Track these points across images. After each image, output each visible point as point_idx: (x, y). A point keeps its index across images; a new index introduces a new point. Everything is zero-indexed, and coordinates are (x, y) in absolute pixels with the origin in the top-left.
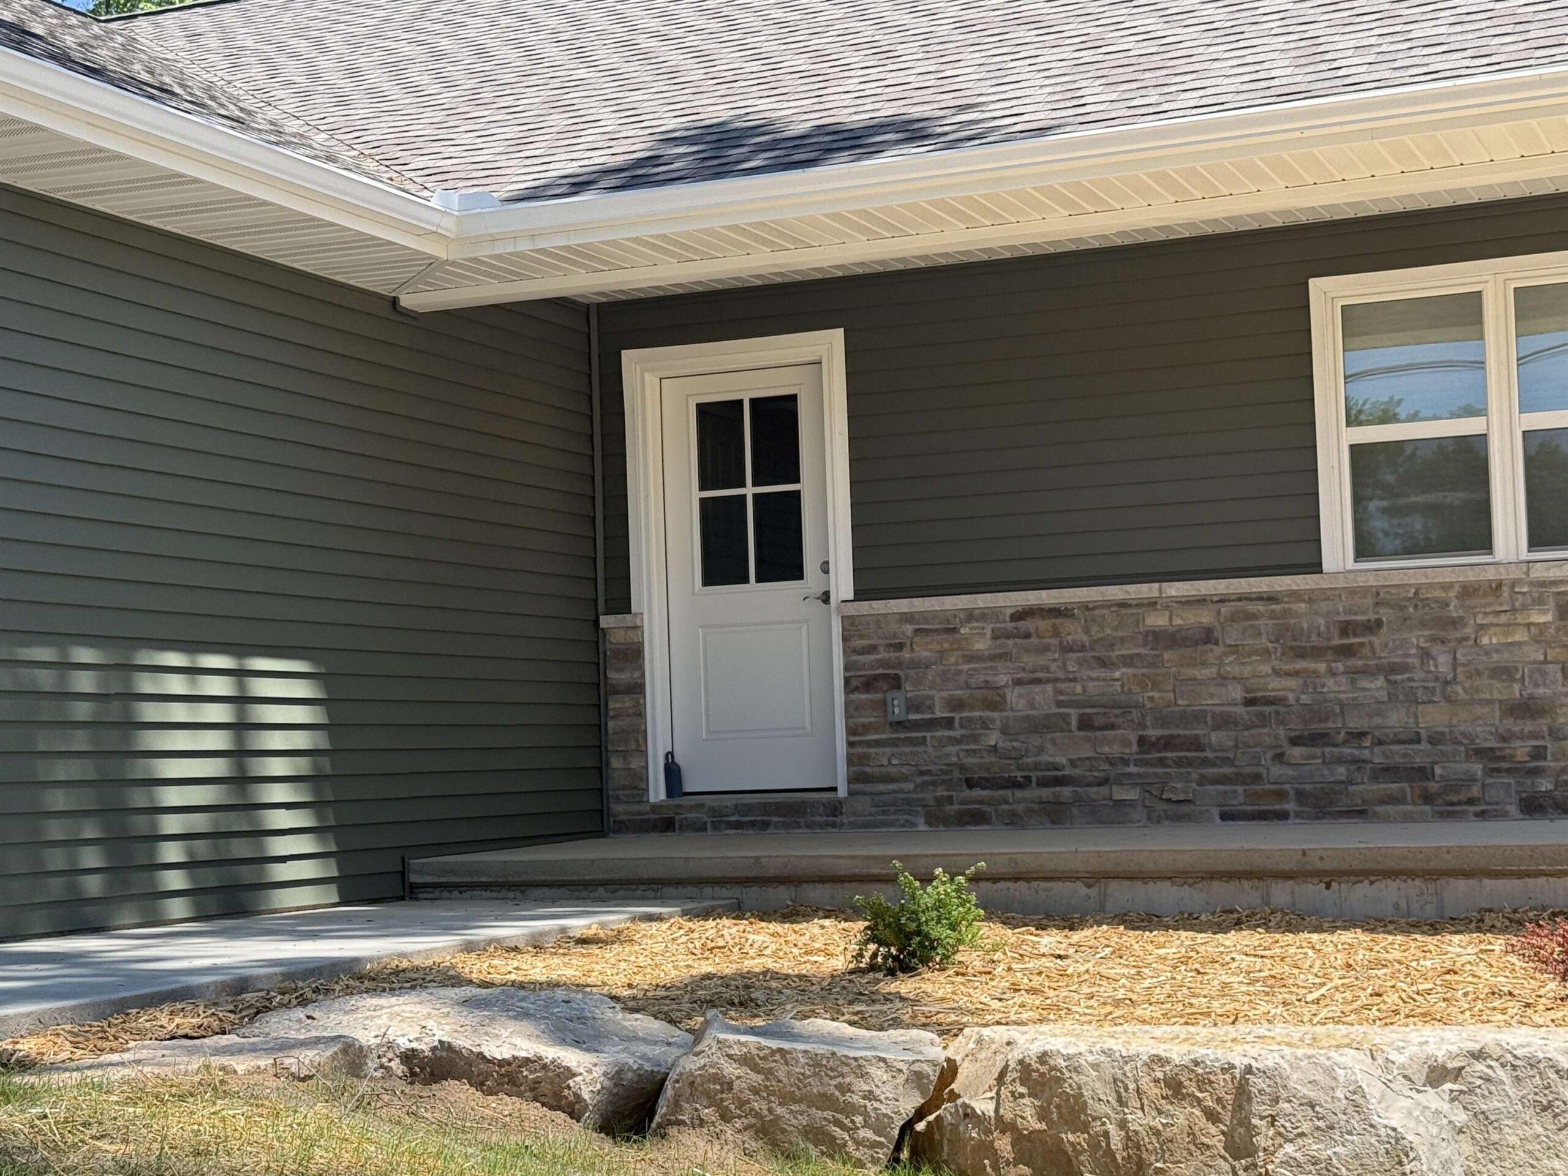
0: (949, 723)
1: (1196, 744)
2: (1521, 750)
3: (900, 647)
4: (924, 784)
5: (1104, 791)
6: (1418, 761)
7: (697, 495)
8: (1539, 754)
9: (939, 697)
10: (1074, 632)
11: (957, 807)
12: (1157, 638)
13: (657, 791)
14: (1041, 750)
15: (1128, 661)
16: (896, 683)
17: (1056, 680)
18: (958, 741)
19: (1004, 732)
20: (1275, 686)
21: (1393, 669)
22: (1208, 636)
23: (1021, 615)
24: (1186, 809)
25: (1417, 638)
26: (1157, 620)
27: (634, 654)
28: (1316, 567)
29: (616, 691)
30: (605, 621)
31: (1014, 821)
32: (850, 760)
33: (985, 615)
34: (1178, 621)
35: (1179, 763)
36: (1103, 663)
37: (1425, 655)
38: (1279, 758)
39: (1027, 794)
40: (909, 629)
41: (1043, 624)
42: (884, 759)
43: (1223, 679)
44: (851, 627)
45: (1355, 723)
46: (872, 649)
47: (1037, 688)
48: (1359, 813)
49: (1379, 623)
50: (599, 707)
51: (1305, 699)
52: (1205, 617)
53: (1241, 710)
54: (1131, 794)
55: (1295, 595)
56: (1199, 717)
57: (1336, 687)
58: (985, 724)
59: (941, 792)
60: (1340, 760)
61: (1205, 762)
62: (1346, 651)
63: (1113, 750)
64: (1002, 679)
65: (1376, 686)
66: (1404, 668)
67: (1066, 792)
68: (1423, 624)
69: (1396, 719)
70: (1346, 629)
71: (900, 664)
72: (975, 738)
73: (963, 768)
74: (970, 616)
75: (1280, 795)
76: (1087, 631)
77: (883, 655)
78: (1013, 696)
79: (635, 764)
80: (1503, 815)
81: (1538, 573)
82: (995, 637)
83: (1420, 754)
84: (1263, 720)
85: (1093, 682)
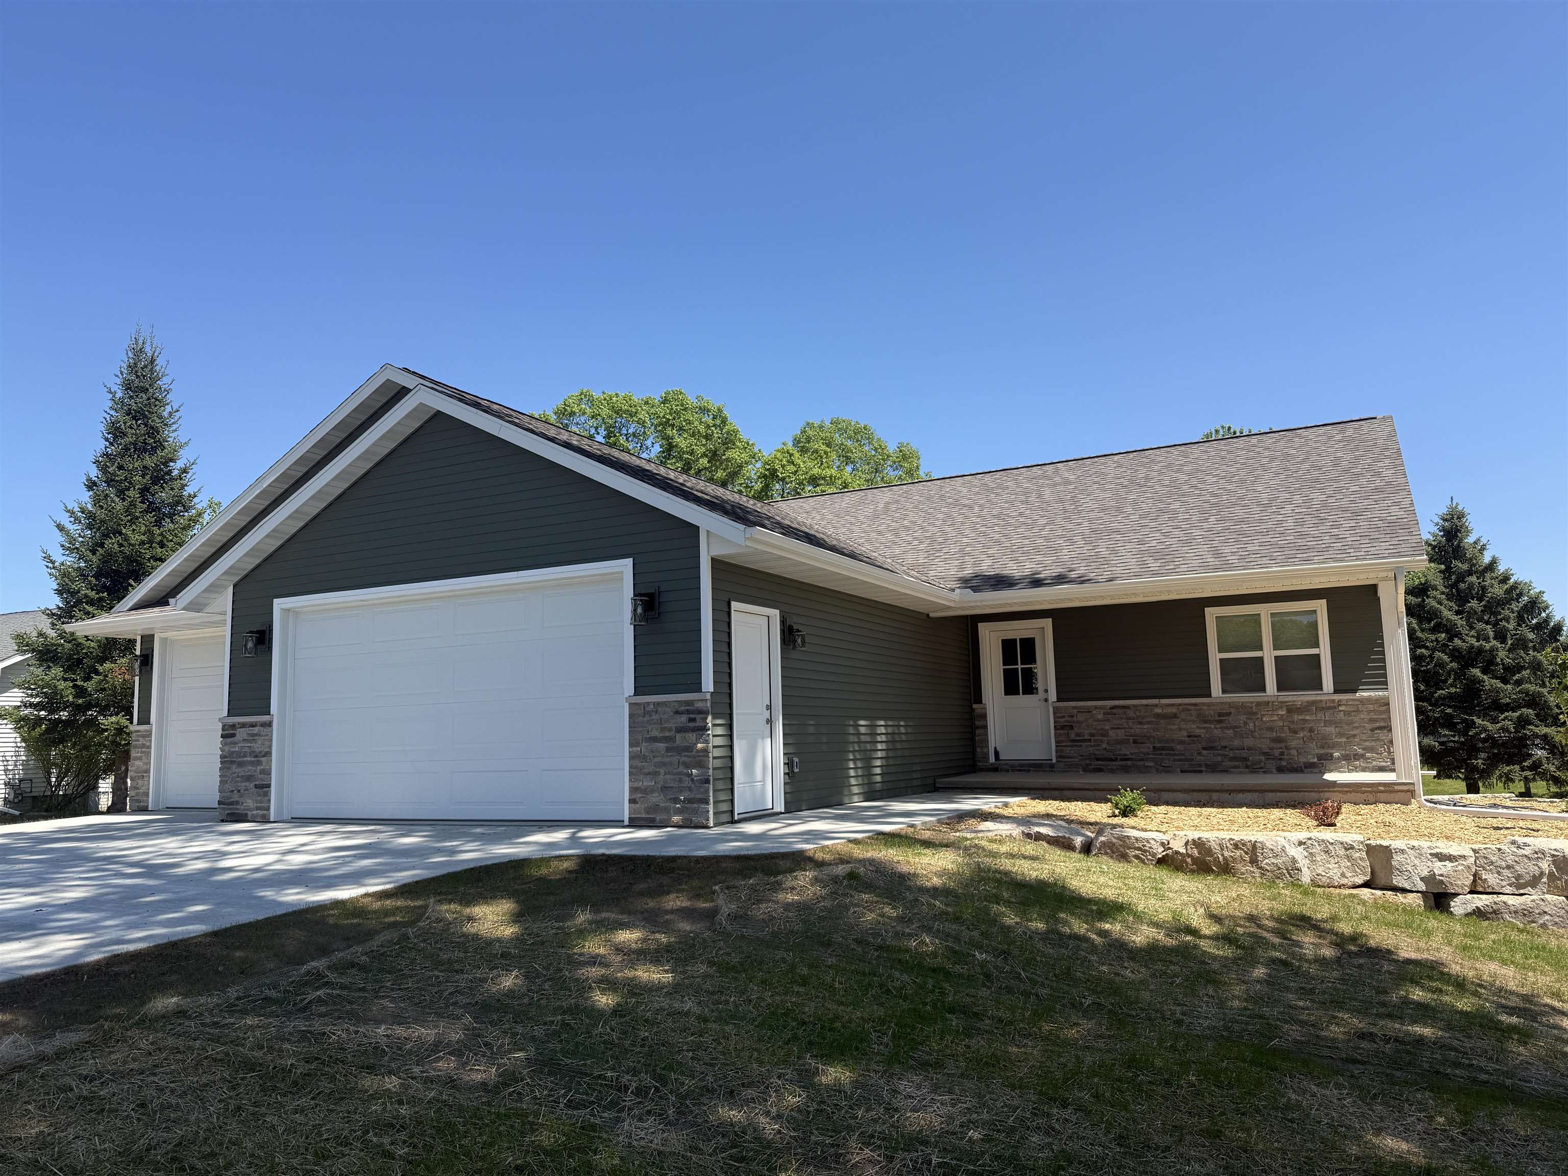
0: (1090, 740)
1: (1172, 749)
2: (1276, 753)
3: (1073, 716)
4: (1082, 759)
5: (1142, 763)
7: (1002, 667)
8: (1282, 754)
9: (1086, 732)
10: (1131, 713)
11: (1093, 767)
12: (1158, 716)
13: (992, 759)
14: (1121, 750)
15: (1149, 723)
16: (1072, 727)
17: (1125, 728)
18: (1093, 746)
19: (1108, 744)
20: (1198, 732)
21: (1236, 727)
22: (1175, 716)
23: (1113, 708)
24: (1170, 769)
25: (1243, 718)
26: (1158, 711)
27: (984, 716)
28: (1209, 695)
29: (978, 728)
30: (975, 706)
31: (1112, 771)
32: (1057, 751)
33: (1101, 708)
34: (1165, 711)
35: (1166, 755)
36: (1140, 723)
37: (1245, 723)
38: (1199, 754)
39: (1117, 763)
40: (1076, 711)
41: (1121, 711)
42: (1068, 751)
43: (1180, 729)
44: (1056, 710)
45: (1224, 743)
46: (1063, 717)
47: (1119, 731)
48: (1225, 771)
49: (1230, 713)
50: (973, 734)
51: (1207, 736)
52: (1174, 710)
53: (1186, 739)
54: (1151, 764)
55: (1204, 704)
56: (1173, 741)
57: (1218, 732)
58: (1102, 741)
59: (1088, 762)
60: (1219, 755)
61: (1175, 755)
62: (1220, 722)
63: (1145, 750)
64: (1107, 727)
65: (1230, 732)
66: (1240, 727)
67: (1129, 763)
68: (1245, 714)
69: (1237, 743)
70: (1220, 715)
71: (1073, 722)
72: (1098, 745)
73: (1095, 754)
74: (1096, 708)
75: (1200, 765)
76: (1135, 713)
77: (1067, 719)
78: (1111, 733)
79: (985, 750)
80: (1271, 772)
81: (1281, 699)
82: (1104, 714)
83: (1245, 754)
84: (1194, 742)
85: (1137, 729)
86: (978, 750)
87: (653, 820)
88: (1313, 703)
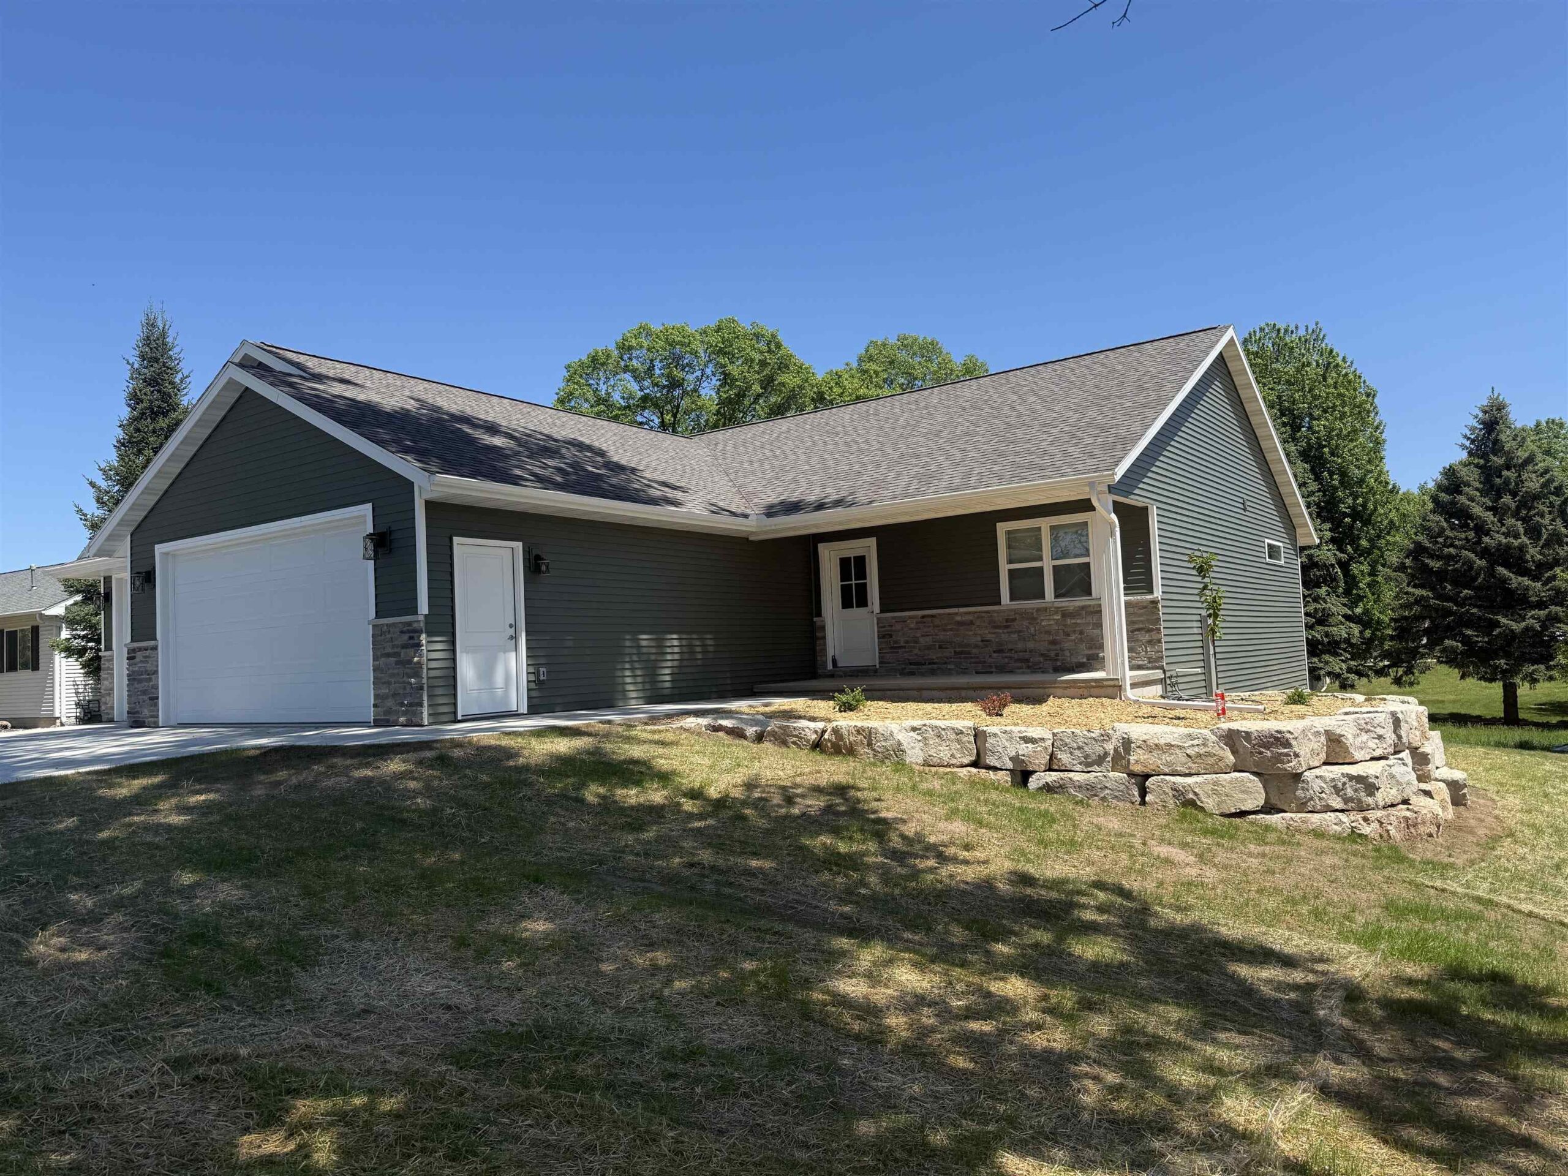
0: (904, 647)
1: (969, 653)
2: (1052, 654)
3: (892, 626)
4: (899, 664)
5: (945, 666)
6: (1026, 657)
7: (840, 583)
8: (1057, 655)
9: (902, 640)
10: (937, 622)
11: (907, 670)
12: (958, 623)
13: (830, 666)
15: (951, 630)
16: (891, 636)
17: (932, 635)
18: (907, 652)
19: (919, 650)
20: (989, 637)
21: (1020, 632)
22: (972, 623)
23: (923, 617)
25: (1025, 623)
26: (958, 618)
27: (823, 628)
28: (999, 603)
29: (818, 639)
30: (815, 619)
31: (923, 675)
32: (880, 657)
33: (914, 617)
34: (963, 619)
35: (964, 658)
36: (944, 630)
37: (1028, 628)
39: (925, 667)
40: (894, 621)
41: (929, 619)
42: (888, 657)
43: (975, 635)
44: (878, 619)
45: (1010, 646)
46: (885, 627)
47: (927, 638)
48: (1011, 672)
49: (1016, 619)
50: (814, 643)
51: (997, 640)
52: (971, 617)
53: (980, 643)
54: (953, 667)
55: (994, 611)
56: (970, 645)
57: (1004, 637)
58: (914, 647)
59: (903, 666)
60: (1006, 657)
61: (971, 658)
62: (1007, 627)
63: (948, 654)
64: (918, 635)
65: (1015, 636)
66: (1023, 631)
67: (935, 666)
68: (1027, 619)
69: (1020, 646)
70: (1007, 620)
71: (892, 631)
72: (912, 651)
74: (910, 617)
76: (940, 621)
77: (888, 628)
78: (921, 640)
80: (1048, 672)
81: (1056, 605)
82: (916, 623)
83: (1027, 655)
84: (986, 646)
85: (942, 636)
86: (818, 658)
87: (388, 721)
88: (1083, 608)
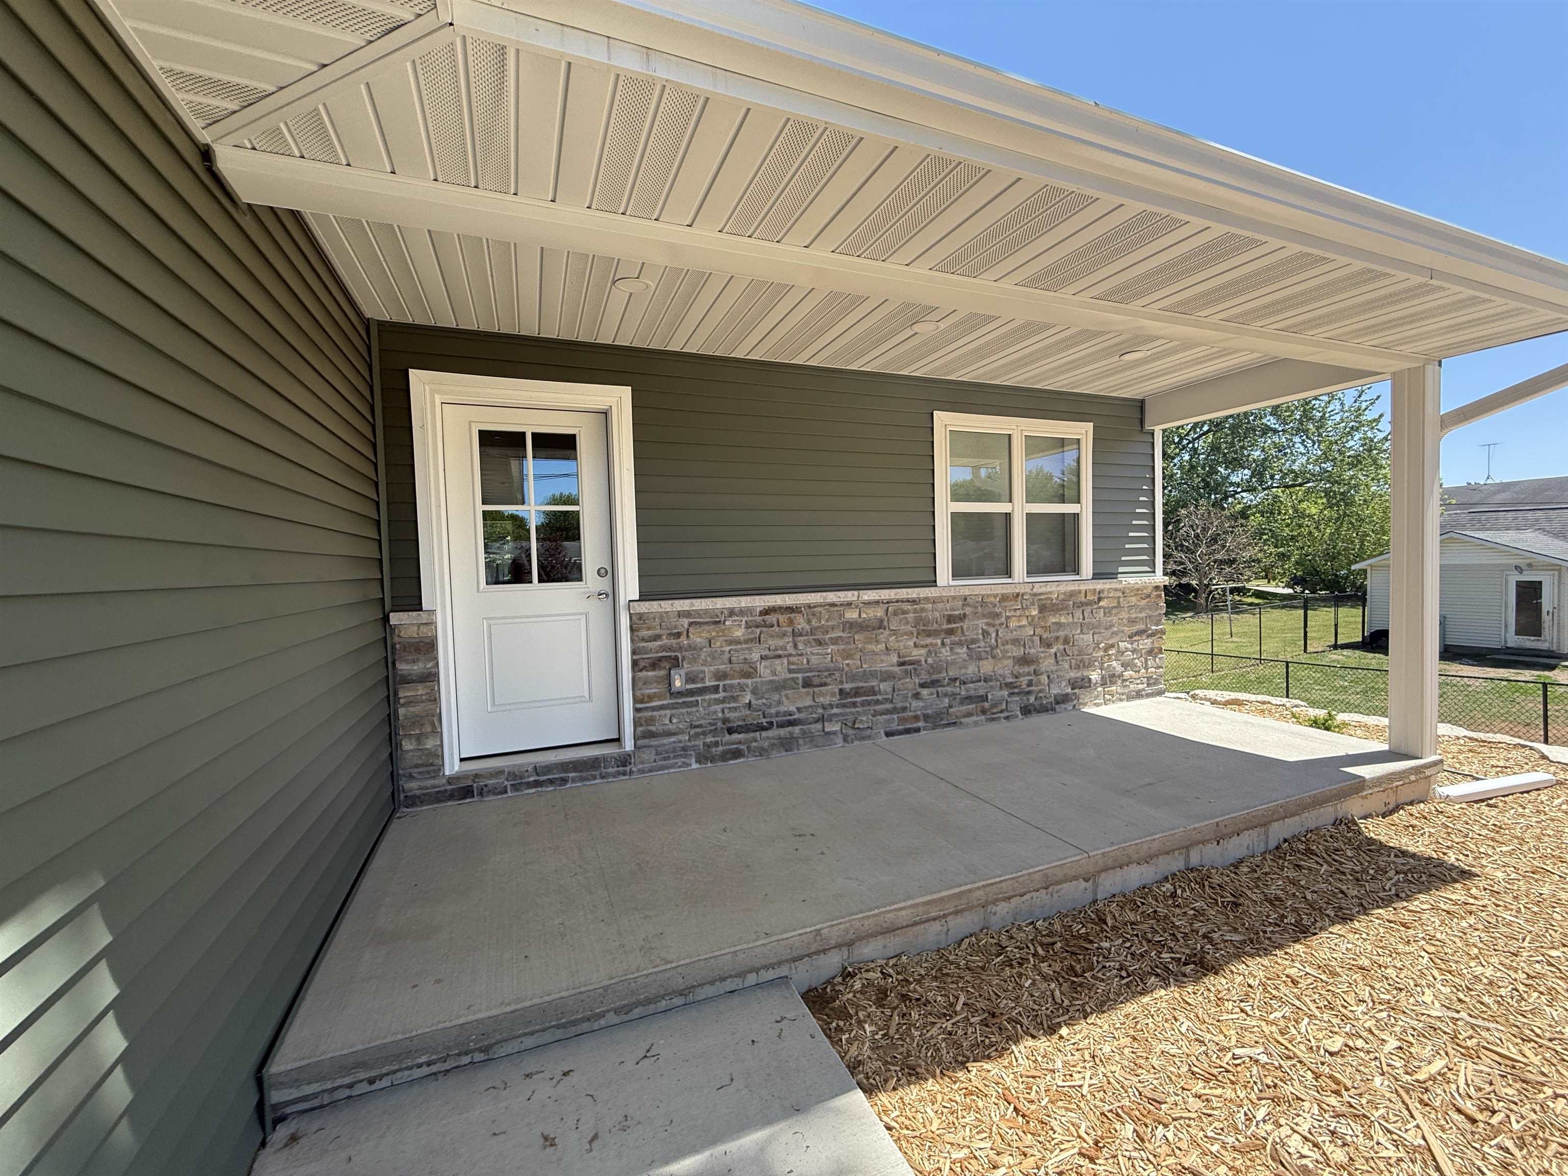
0: (716, 689)
1: (873, 691)
3: (679, 635)
6: (981, 692)
7: (481, 508)
8: (1030, 684)
9: (708, 671)
10: (801, 623)
13: (453, 764)
15: (835, 641)
16: (676, 663)
17: (790, 655)
19: (754, 692)
21: (971, 641)
22: (881, 625)
23: (767, 612)
24: (869, 732)
25: (981, 623)
26: (852, 615)
27: (427, 647)
28: (933, 583)
29: (407, 680)
30: (399, 619)
31: (761, 753)
32: (636, 723)
33: (742, 612)
34: (864, 615)
36: (819, 643)
37: (985, 633)
40: (685, 622)
41: (783, 618)
42: (666, 719)
43: (887, 651)
45: (953, 673)
46: (657, 637)
47: (777, 661)
49: (965, 615)
50: (391, 700)
51: (930, 661)
52: (880, 613)
57: (944, 654)
58: (742, 688)
61: (877, 702)
62: (950, 632)
63: (825, 699)
64: (756, 656)
65: (963, 651)
66: (978, 641)
67: (797, 730)
68: (984, 616)
69: (971, 670)
70: (950, 619)
72: (734, 699)
74: (732, 612)
75: (917, 718)
76: (809, 622)
77: (665, 641)
78: (764, 670)
79: (430, 744)
80: (1014, 717)
81: (1031, 589)
82: (748, 626)
83: (980, 689)
84: (908, 674)
86: (407, 745)
88: (1069, 595)
